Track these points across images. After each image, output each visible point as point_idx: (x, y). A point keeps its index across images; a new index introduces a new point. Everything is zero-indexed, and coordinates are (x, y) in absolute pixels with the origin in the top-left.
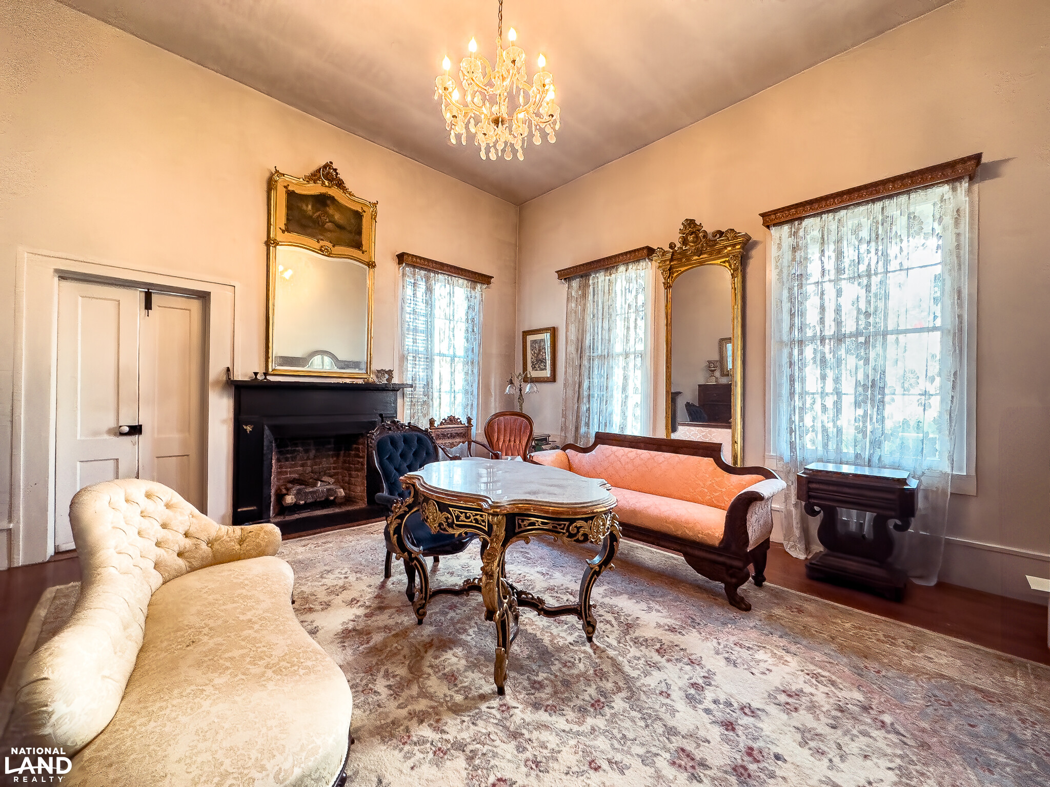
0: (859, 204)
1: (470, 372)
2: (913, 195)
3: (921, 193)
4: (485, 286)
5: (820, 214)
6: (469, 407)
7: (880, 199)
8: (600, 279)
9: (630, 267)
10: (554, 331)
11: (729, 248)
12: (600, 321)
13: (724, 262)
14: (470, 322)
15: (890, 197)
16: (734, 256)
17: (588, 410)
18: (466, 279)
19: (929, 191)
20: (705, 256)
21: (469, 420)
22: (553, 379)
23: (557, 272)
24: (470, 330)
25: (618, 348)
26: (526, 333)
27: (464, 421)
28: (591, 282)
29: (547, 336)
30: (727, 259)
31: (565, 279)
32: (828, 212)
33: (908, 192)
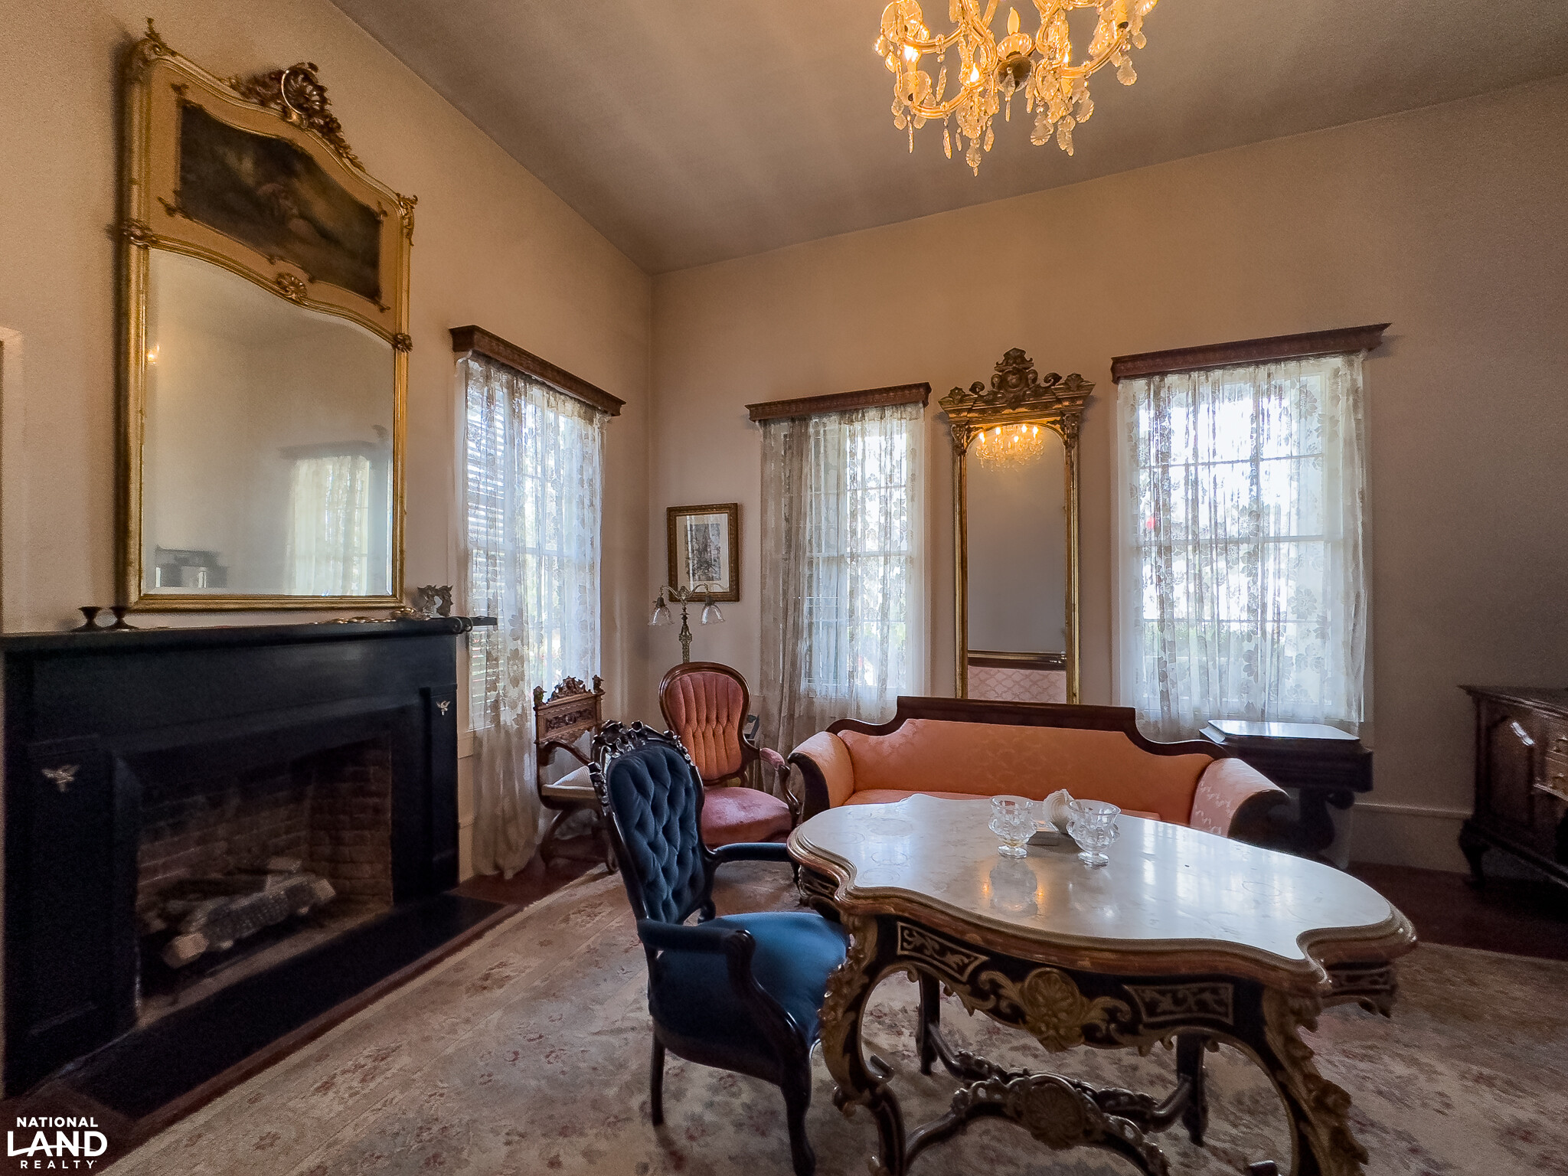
1: (588, 586)
2: (1304, 363)
3: (1312, 361)
4: (607, 418)
5: (1188, 371)
6: (589, 655)
7: (1265, 363)
8: (830, 427)
9: (888, 413)
10: (735, 512)
11: (1067, 403)
12: (833, 499)
13: (1053, 423)
14: (586, 486)
15: (1277, 361)
16: (1073, 415)
17: (810, 649)
18: (579, 401)
19: (1323, 360)
20: (1023, 410)
21: (597, 682)
22: (734, 594)
23: (748, 407)
24: (587, 502)
25: (871, 545)
26: (673, 513)
27: (590, 686)
28: (811, 430)
29: (720, 521)
30: (1058, 418)
31: (760, 421)
33: (1298, 359)
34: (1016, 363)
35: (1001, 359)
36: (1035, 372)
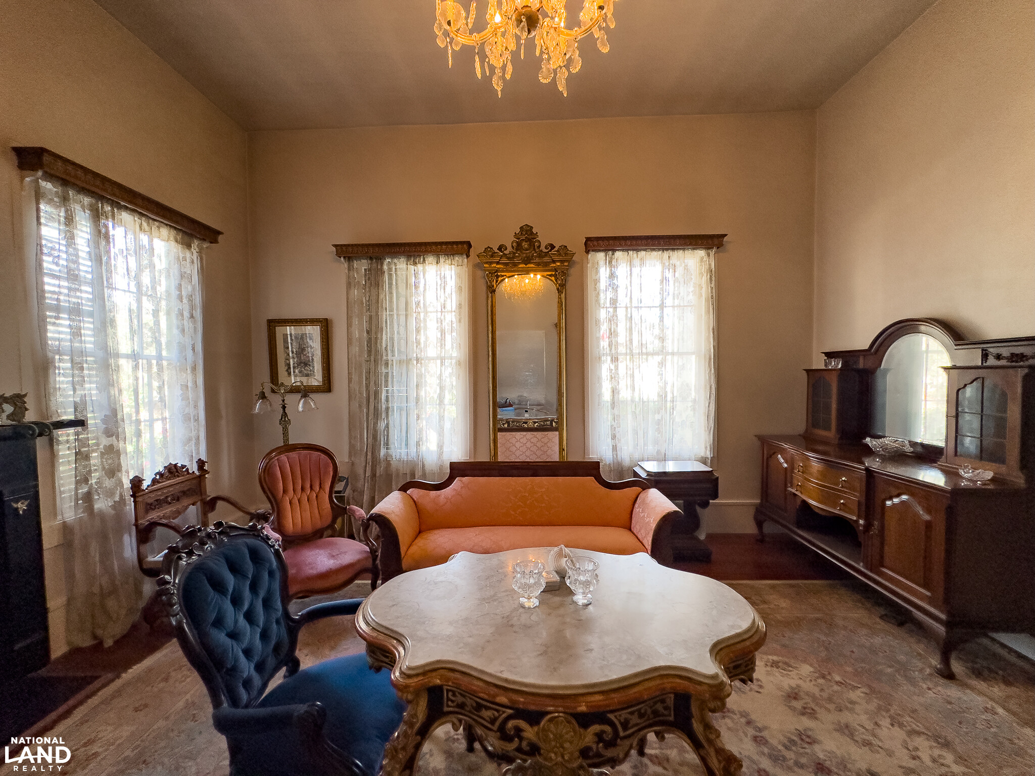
0: (654, 250)
1: (190, 384)
2: (686, 252)
3: (690, 251)
4: (206, 245)
5: (627, 250)
6: (193, 442)
7: (667, 250)
8: (400, 267)
9: (442, 260)
10: (326, 326)
11: (559, 264)
12: (403, 318)
13: (550, 275)
14: (185, 301)
15: (673, 250)
16: (563, 272)
17: (387, 426)
18: (175, 228)
19: (696, 251)
20: (532, 265)
21: (201, 464)
22: (327, 386)
23: (335, 246)
24: (186, 314)
25: (432, 352)
26: (273, 324)
27: (194, 468)
28: (385, 267)
29: (313, 332)
30: (554, 273)
31: (344, 257)
32: (633, 250)
33: (684, 249)
34: (527, 235)
35: (518, 231)
36: (539, 241)
